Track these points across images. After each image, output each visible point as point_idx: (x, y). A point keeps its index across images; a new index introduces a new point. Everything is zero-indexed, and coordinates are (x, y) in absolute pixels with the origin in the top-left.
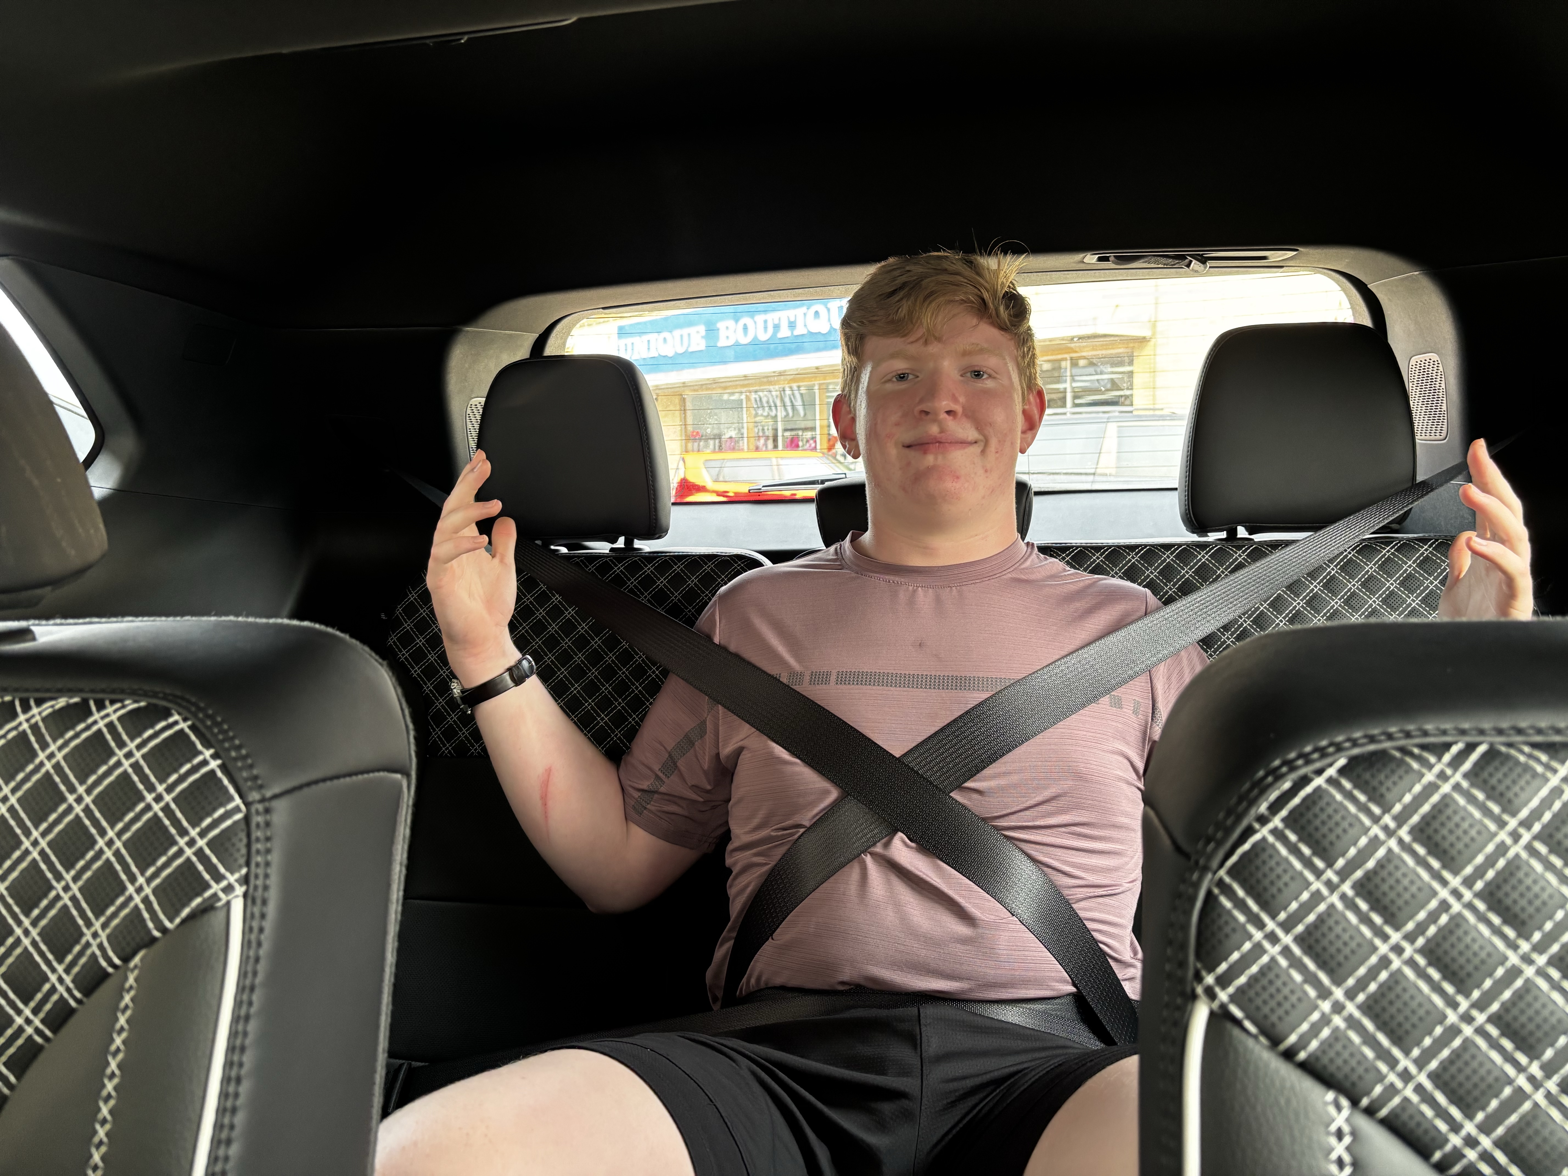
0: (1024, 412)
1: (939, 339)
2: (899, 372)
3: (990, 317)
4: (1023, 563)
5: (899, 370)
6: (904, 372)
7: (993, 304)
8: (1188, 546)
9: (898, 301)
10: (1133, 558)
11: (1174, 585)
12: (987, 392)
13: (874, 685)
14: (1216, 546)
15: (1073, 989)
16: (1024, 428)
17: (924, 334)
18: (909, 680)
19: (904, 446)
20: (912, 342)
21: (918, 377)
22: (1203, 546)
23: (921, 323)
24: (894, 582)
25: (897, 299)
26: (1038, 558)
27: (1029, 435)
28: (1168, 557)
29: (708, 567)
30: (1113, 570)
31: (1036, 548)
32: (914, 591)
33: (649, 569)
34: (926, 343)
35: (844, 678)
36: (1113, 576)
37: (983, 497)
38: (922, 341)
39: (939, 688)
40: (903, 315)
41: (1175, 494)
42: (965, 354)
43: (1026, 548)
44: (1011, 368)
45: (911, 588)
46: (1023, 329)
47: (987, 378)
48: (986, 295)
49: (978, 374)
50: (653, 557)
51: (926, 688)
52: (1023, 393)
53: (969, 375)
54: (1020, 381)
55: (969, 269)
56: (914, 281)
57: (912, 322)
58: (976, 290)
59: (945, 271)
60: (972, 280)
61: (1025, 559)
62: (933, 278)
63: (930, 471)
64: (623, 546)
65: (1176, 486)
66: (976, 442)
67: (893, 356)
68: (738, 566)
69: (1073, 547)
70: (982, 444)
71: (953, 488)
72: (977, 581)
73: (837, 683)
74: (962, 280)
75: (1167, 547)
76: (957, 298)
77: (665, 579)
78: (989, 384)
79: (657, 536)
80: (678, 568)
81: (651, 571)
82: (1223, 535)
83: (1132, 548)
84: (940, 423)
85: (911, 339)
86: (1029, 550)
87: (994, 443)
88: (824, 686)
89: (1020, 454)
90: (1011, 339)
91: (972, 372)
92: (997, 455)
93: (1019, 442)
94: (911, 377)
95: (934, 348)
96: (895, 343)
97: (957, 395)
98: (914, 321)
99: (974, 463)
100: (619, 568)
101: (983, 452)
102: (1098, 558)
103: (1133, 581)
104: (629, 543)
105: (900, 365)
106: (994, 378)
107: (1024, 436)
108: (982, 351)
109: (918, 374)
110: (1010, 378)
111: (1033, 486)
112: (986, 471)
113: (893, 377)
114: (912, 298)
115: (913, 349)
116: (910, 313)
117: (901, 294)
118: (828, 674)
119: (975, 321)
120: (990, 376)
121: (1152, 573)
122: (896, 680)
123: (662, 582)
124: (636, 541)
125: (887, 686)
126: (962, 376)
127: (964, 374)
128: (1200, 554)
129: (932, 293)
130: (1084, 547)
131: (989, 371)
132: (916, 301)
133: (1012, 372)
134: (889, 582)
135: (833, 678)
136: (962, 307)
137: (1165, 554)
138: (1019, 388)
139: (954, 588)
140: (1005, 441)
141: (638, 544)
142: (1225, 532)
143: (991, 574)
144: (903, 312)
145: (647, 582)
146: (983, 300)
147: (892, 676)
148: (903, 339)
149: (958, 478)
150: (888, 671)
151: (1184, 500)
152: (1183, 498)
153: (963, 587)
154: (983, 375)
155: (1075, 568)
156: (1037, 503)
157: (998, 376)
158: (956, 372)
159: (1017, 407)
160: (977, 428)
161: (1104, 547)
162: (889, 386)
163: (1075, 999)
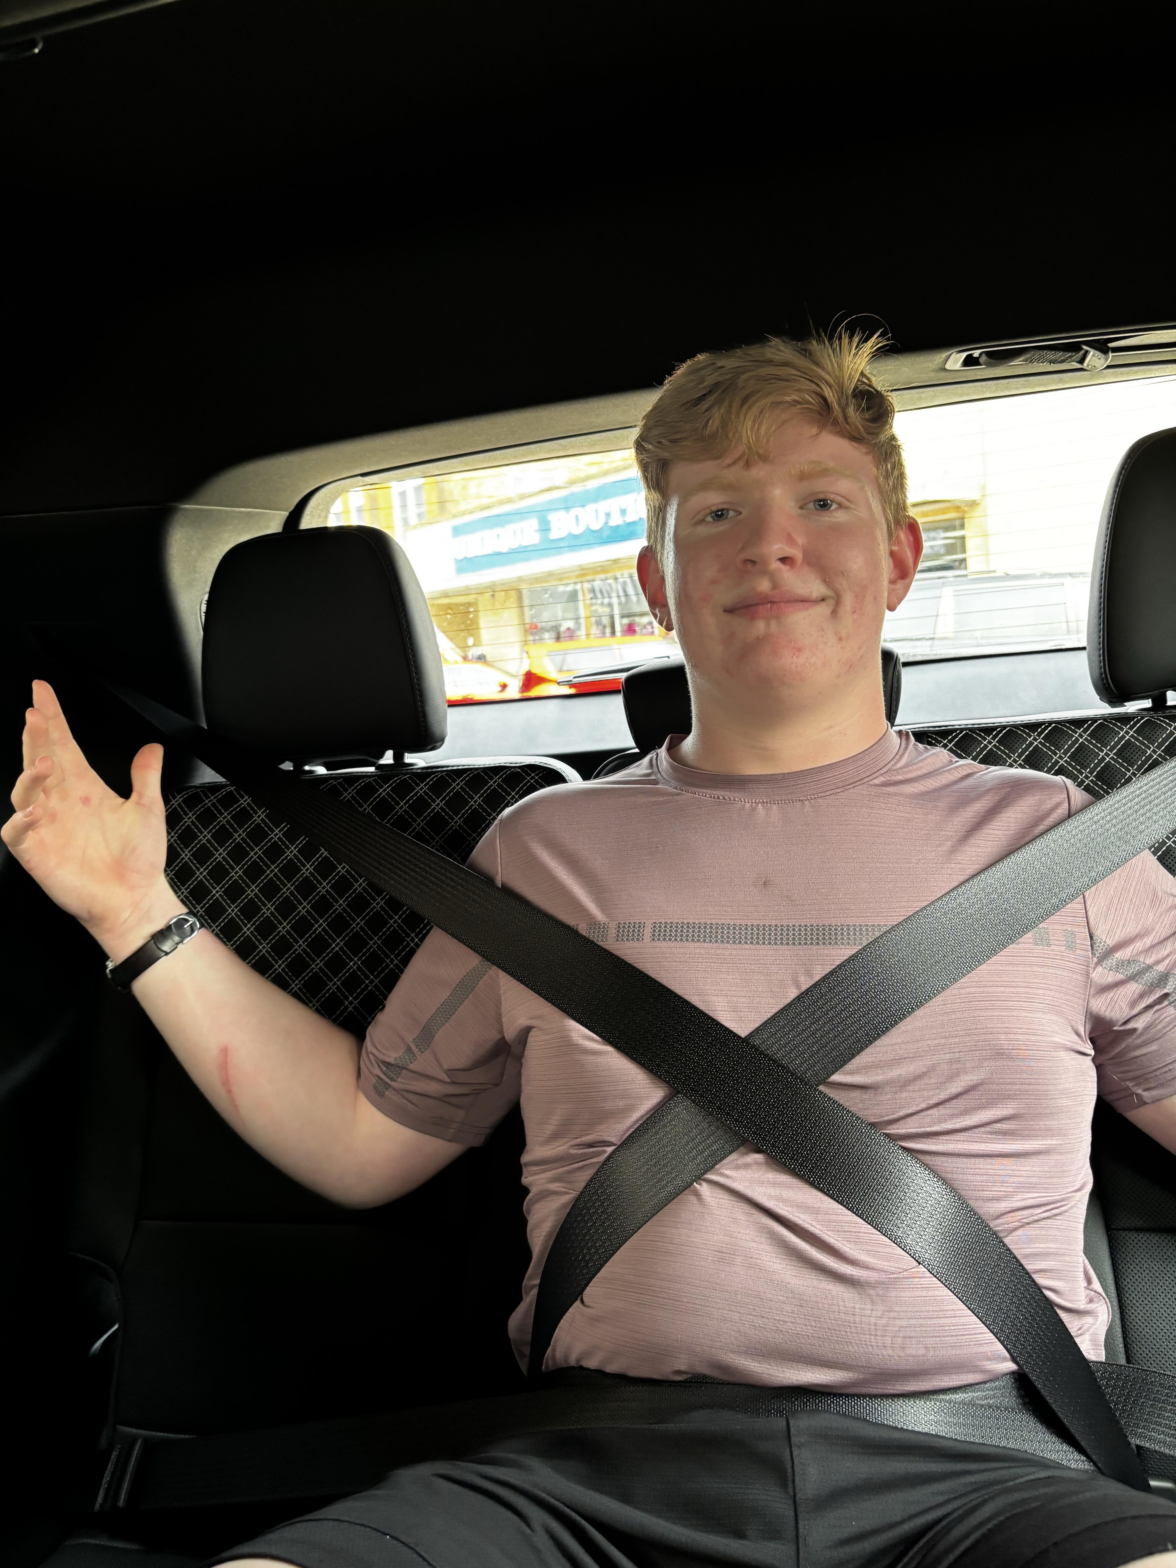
0: (892, 554)
1: (764, 458)
2: (714, 509)
3: (835, 422)
4: (899, 760)
5: (714, 505)
6: (720, 507)
7: (839, 404)
8: (1104, 720)
9: (706, 411)
10: (1035, 740)
11: (1091, 772)
12: (837, 530)
13: (705, 941)
14: (1142, 718)
15: (1012, 1366)
16: (893, 576)
17: (743, 454)
18: (752, 934)
19: (725, 611)
20: (729, 466)
21: (740, 513)
22: (1125, 719)
23: (740, 437)
24: (724, 798)
25: (705, 407)
26: (917, 749)
27: (900, 585)
28: (1081, 737)
29: (493, 783)
30: (1010, 757)
31: (912, 738)
32: (753, 809)
33: (421, 789)
34: (748, 465)
35: (664, 932)
36: (1011, 766)
37: (838, 676)
38: (741, 463)
39: (794, 944)
40: (715, 428)
41: (1084, 655)
42: (802, 477)
43: (899, 741)
44: (870, 495)
45: (748, 805)
46: (883, 437)
47: (836, 509)
48: (828, 392)
49: (823, 504)
50: (428, 772)
51: (776, 944)
52: (889, 527)
53: (811, 505)
54: (884, 510)
55: (803, 358)
56: (728, 380)
57: (727, 437)
58: (814, 386)
59: (770, 362)
60: (806, 371)
61: (900, 755)
62: (753, 373)
63: (761, 641)
64: (391, 761)
65: (1084, 644)
66: (823, 600)
67: (705, 486)
68: (531, 779)
69: (956, 730)
70: (832, 602)
71: (794, 666)
72: (837, 791)
73: (653, 940)
74: (794, 372)
75: (1078, 723)
76: (788, 399)
77: (441, 801)
78: (839, 516)
79: (430, 747)
80: (457, 785)
81: (425, 792)
82: (1147, 704)
83: (1033, 727)
84: (773, 578)
85: (728, 461)
86: (904, 742)
87: (848, 600)
88: (636, 944)
89: (887, 611)
90: (867, 454)
91: (815, 501)
92: (855, 616)
93: (886, 594)
94: (731, 513)
95: (759, 472)
96: (706, 469)
97: (794, 535)
98: (730, 435)
99: (823, 630)
100: (384, 791)
101: (834, 612)
102: (990, 743)
103: (1039, 770)
104: (398, 757)
105: (714, 499)
106: (847, 508)
107: (892, 586)
108: (825, 472)
109: (741, 509)
110: (869, 507)
111: (900, 656)
112: (840, 639)
113: (706, 515)
114: (726, 404)
115: (731, 475)
116: (724, 424)
117: (711, 399)
118: (642, 926)
119: (814, 431)
120: (840, 506)
121: (1062, 758)
122: (734, 933)
123: (438, 804)
124: (406, 755)
125: (722, 942)
126: (801, 508)
127: (805, 504)
128: (1122, 729)
129: (752, 394)
130: (970, 730)
131: (839, 499)
132: (730, 406)
133: (871, 499)
134: (718, 798)
135: (648, 932)
136: (795, 410)
137: (1076, 733)
138: (883, 521)
139: (806, 802)
140: (864, 596)
141: (409, 758)
142: (1150, 700)
143: (856, 779)
144: (714, 424)
145: (420, 805)
146: (825, 399)
147: (729, 928)
148: (716, 462)
149: (799, 650)
150: (723, 921)
151: (1097, 663)
152: (1096, 659)
153: (820, 800)
154: (831, 505)
155: (961, 757)
156: (908, 677)
157: (852, 506)
158: (792, 504)
159: (881, 547)
160: (824, 581)
161: (997, 727)
162: (702, 530)
163: (1015, 1379)
